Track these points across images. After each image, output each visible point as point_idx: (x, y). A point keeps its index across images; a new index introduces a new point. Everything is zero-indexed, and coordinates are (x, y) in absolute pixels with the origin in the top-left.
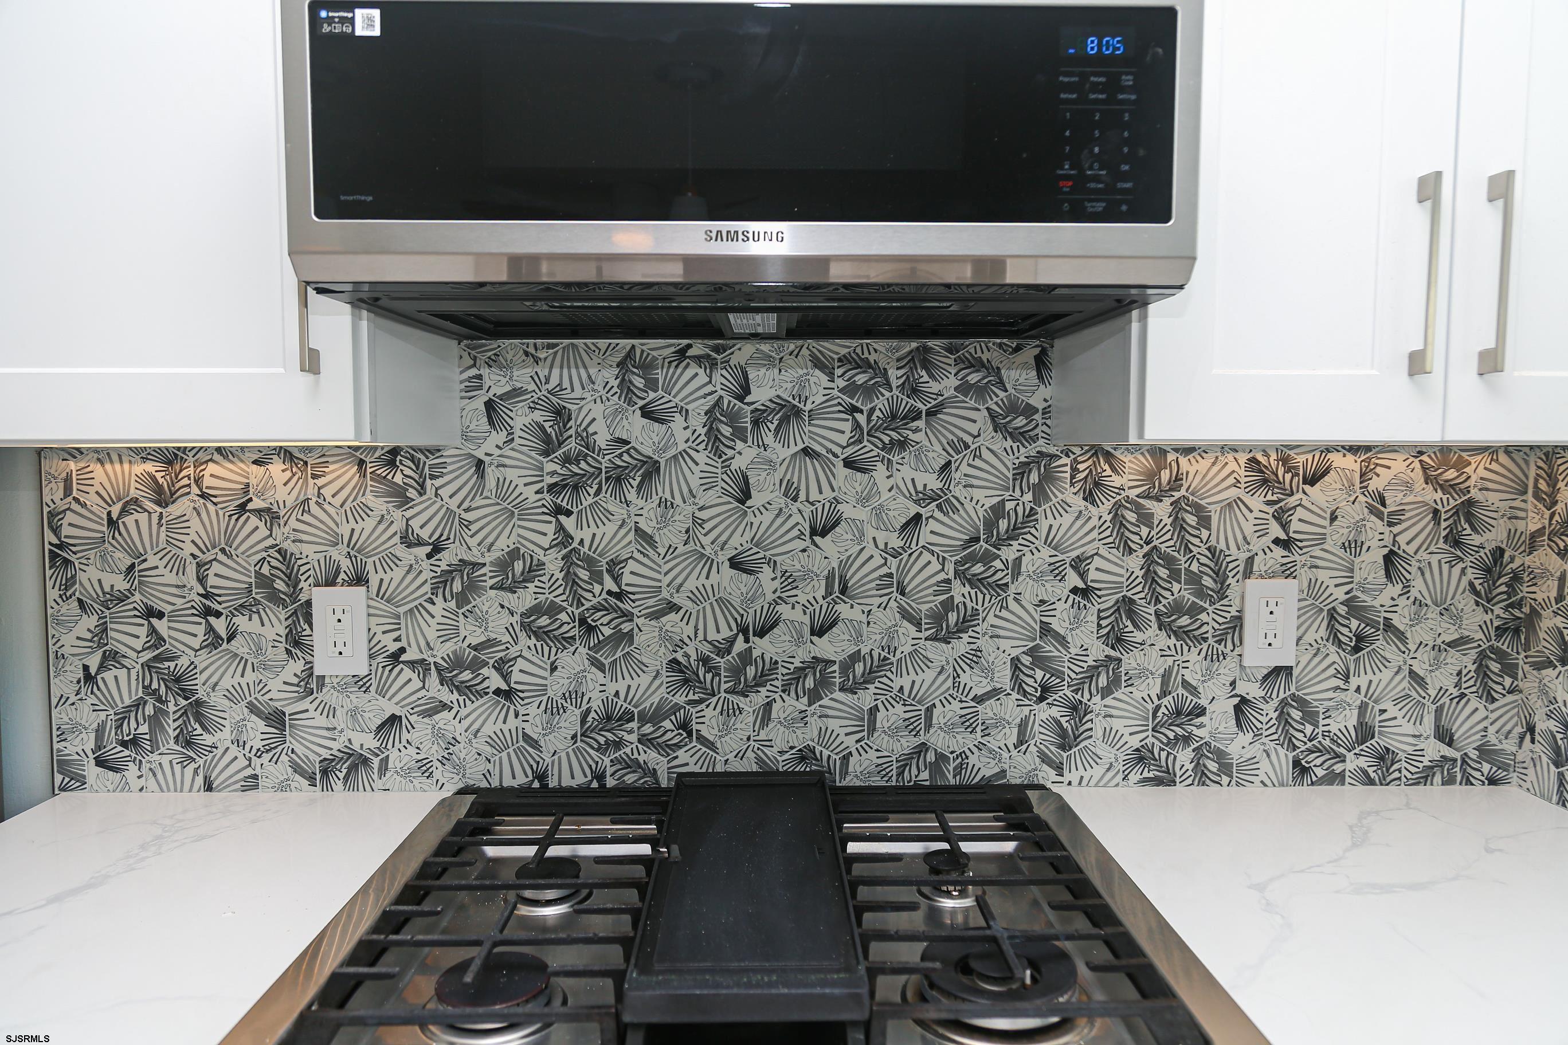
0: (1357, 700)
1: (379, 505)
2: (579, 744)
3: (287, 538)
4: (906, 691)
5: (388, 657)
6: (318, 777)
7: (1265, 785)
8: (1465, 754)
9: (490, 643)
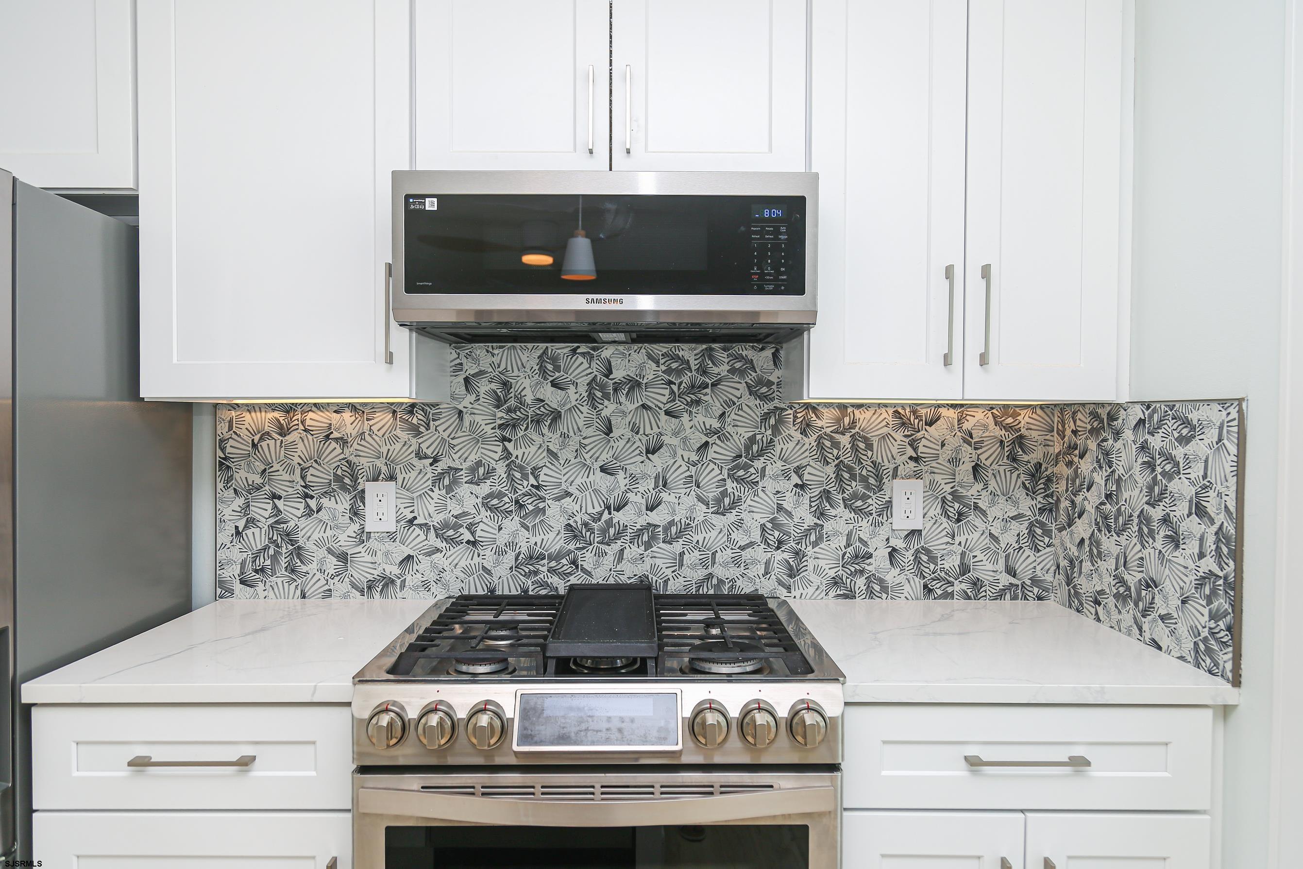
0: (960, 549)
1: (404, 436)
2: (514, 572)
3: (352, 454)
4: (701, 543)
5: (407, 522)
6: (366, 590)
7: (908, 599)
8: (1024, 582)
9: (465, 514)
